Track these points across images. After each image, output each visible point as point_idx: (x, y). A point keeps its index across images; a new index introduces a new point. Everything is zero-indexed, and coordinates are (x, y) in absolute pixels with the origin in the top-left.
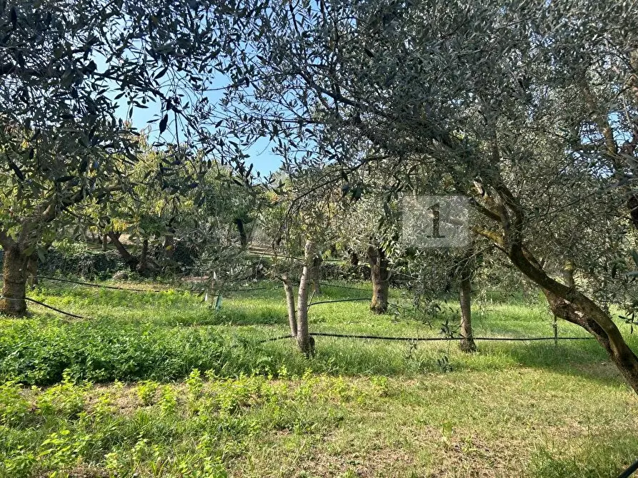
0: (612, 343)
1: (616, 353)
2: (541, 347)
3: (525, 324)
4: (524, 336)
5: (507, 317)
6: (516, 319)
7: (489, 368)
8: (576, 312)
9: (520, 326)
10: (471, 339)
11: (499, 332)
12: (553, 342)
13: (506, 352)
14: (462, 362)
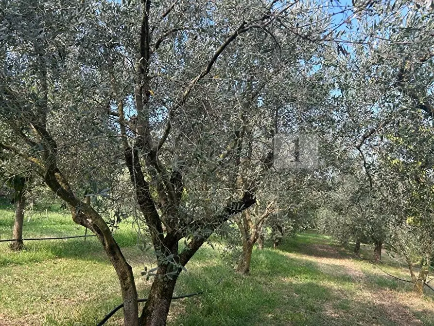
0: (105, 239)
1: (107, 246)
2: (74, 243)
3: (68, 226)
4: (65, 236)
5: (56, 223)
6: (63, 223)
7: (30, 261)
8: (88, 219)
9: (64, 229)
10: (20, 241)
11: (47, 234)
12: (83, 239)
13: (47, 248)
14: (9, 259)
